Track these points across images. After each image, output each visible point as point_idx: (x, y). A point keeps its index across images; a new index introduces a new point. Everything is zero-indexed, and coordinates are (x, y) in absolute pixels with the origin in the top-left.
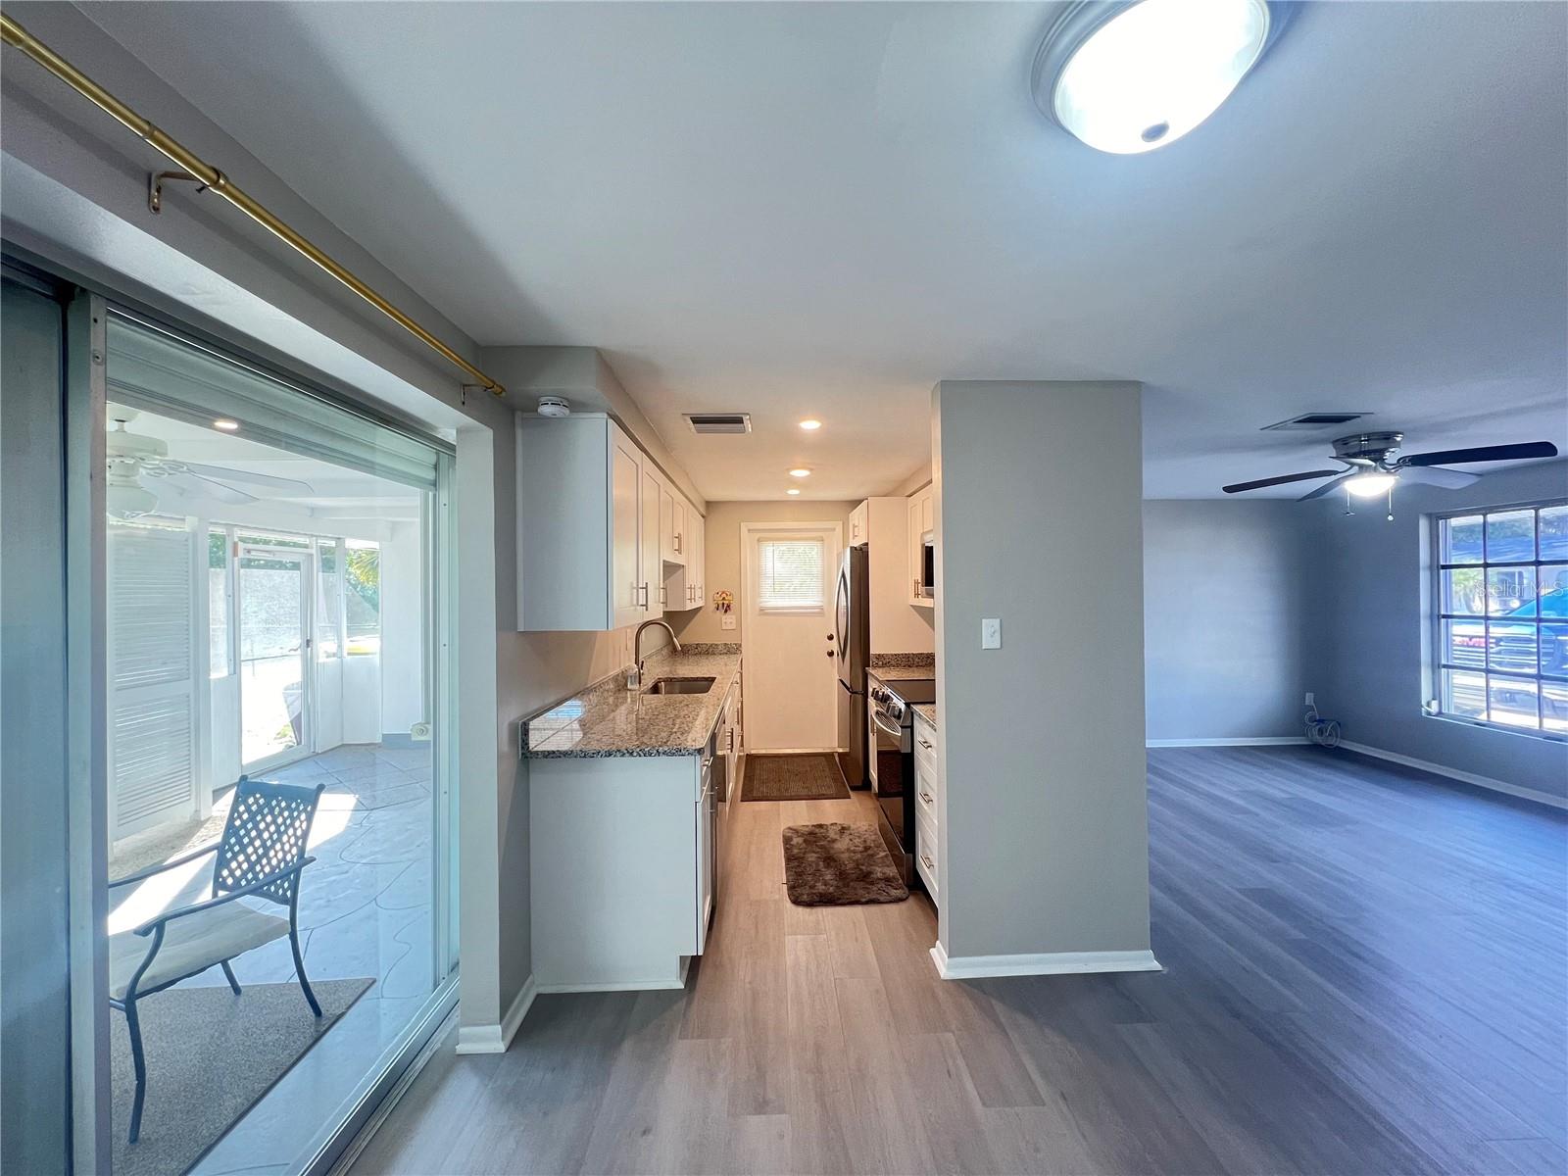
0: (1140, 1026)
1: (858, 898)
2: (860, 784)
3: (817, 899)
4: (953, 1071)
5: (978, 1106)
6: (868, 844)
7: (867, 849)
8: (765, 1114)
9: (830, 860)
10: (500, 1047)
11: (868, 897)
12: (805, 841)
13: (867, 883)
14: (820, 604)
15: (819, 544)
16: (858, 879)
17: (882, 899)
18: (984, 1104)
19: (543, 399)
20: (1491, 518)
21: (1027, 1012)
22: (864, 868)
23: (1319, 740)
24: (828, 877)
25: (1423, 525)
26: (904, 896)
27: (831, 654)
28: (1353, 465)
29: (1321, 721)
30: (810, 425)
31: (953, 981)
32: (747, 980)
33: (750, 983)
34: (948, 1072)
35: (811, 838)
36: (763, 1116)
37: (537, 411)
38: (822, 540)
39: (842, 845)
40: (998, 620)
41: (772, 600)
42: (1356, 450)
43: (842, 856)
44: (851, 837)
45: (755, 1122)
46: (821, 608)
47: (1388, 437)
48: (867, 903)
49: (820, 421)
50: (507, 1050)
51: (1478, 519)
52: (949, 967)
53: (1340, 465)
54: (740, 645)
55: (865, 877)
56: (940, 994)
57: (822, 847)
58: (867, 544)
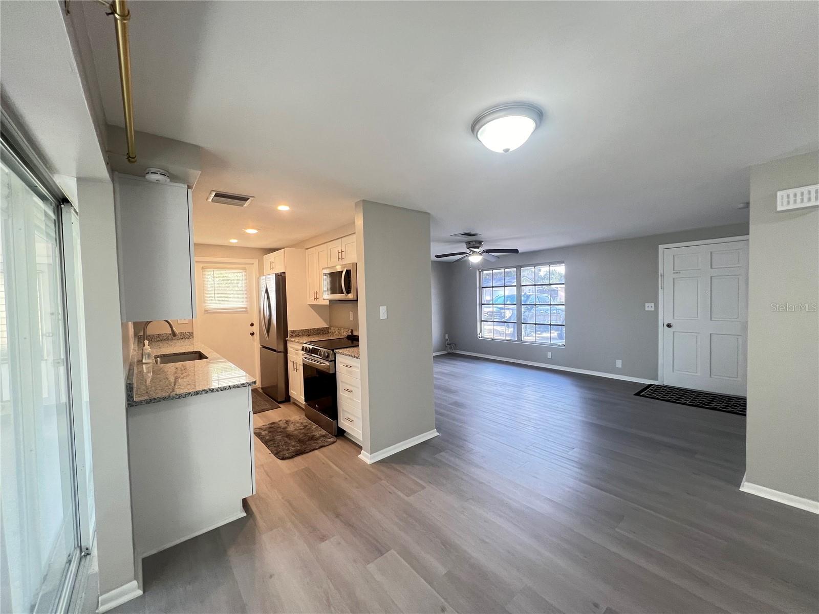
0: (442, 454)
1: (314, 448)
2: (284, 400)
3: (294, 454)
4: (391, 491)
5: (406, 498)
6: (304, 424)
7: (305, 426)
8: (326, 540)
9: (289, 436)
10: (140, 592)
11: (319, 446)
12: (269, 432)
13: (315, 440)
14: (245, 306)
15: (243, 272)
16: (309, 440)
17: (326, 444)
18: (408, 496)
19: (153, 170)
20: (494, 271)
21: (405, 463)
22: (309, 434)
23: (450, 351)
24: (293, 444)
25: (478, 272)
26: (335, 440)
27: (253, 334)
28: (472, 251)
29: (450, 344)
30: (283, 208)
31: (374, 463)
32: (280, 498)
33: (283, 498)
34: (390, 492)
35: (271, 430)
36: (327, 541)
37: (145, 177)
38: (244, 269)
39: (291, 428)
40: (386, 307)
41: (212, 305)
42: (472, 246)
43: (295, 432)
44: (293, 424)
45: (324, 546)
46: (246, 308)
47: (480, 242)
48: (319, 448)
49: (290, 207)
50: (144, 593)
51: (491, 271)
52: (371, 459)
53: (468, 251)
54: (193, 333)
55: (313, 438)
56: (371, 469)
57: (281, 432)
58: (285, 273)
